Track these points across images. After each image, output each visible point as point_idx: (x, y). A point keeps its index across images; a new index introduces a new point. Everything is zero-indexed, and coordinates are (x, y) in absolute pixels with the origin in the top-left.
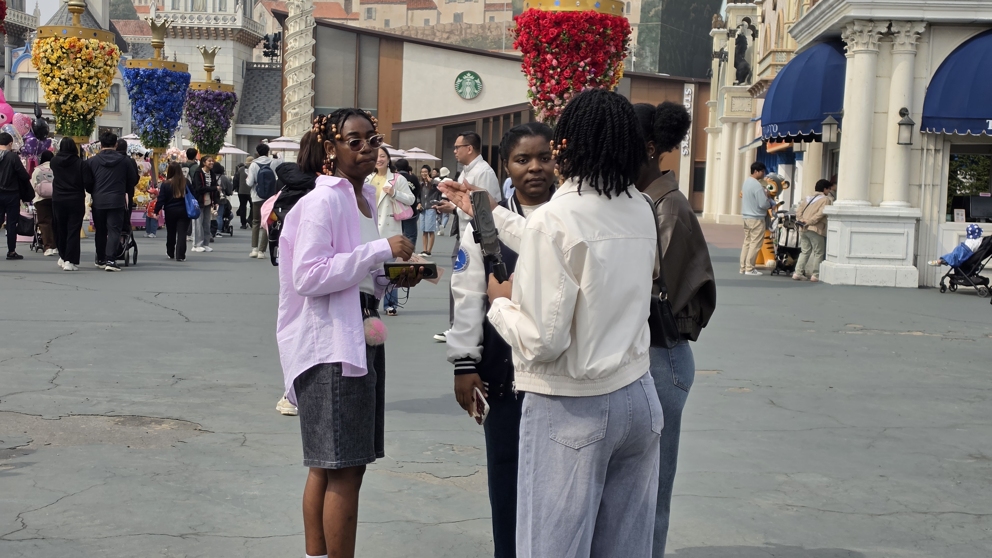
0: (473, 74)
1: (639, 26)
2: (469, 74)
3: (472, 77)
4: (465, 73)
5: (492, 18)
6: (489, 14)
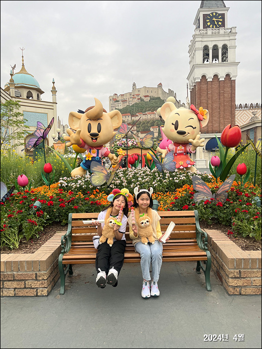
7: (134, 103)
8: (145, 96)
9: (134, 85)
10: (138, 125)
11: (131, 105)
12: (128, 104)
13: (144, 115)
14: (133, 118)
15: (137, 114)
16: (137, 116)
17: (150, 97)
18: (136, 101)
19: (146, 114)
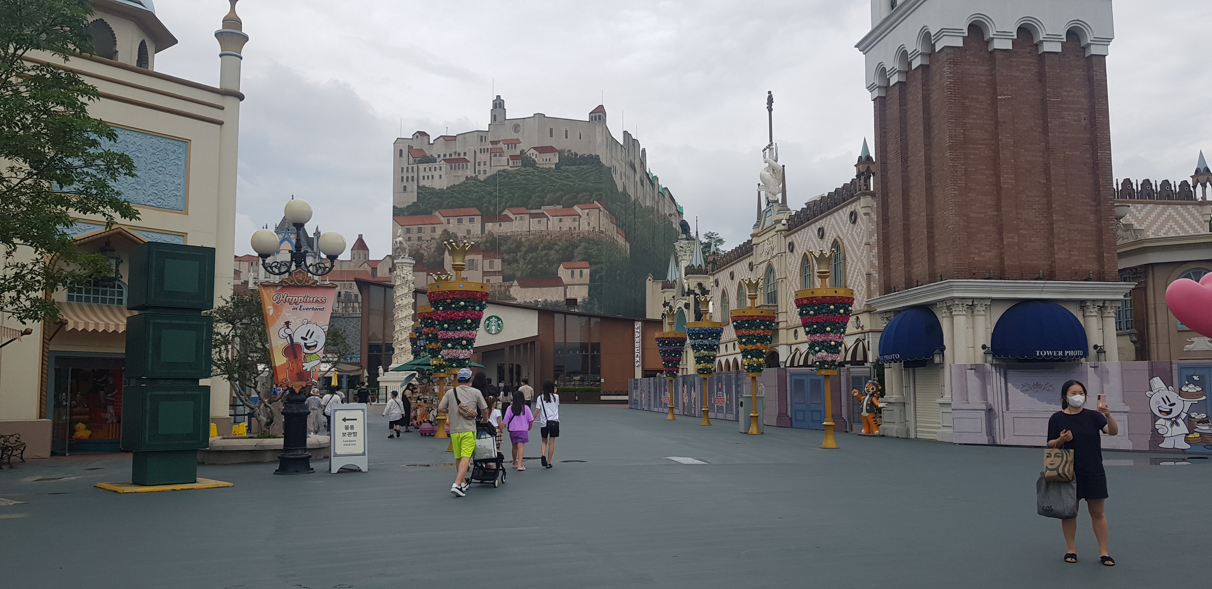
0: (496, 317)
1: (589, 285)
2: (494, 318)
3: (496, 320)
4: (491, 317)
5: (488, 281)
6: (485, 278)
7: (494, 171)
8: (542, 150)
9: (498, 104)
10: (508, 252)
11: (482, 177)
12: (470, 173)
13: (532, 216)
14: (489, 226)
15: (506, 212)
16: (508, 219)
17: (561, 152)
18: (503, 163)
19: (542, 215)
